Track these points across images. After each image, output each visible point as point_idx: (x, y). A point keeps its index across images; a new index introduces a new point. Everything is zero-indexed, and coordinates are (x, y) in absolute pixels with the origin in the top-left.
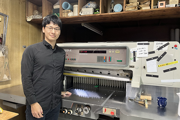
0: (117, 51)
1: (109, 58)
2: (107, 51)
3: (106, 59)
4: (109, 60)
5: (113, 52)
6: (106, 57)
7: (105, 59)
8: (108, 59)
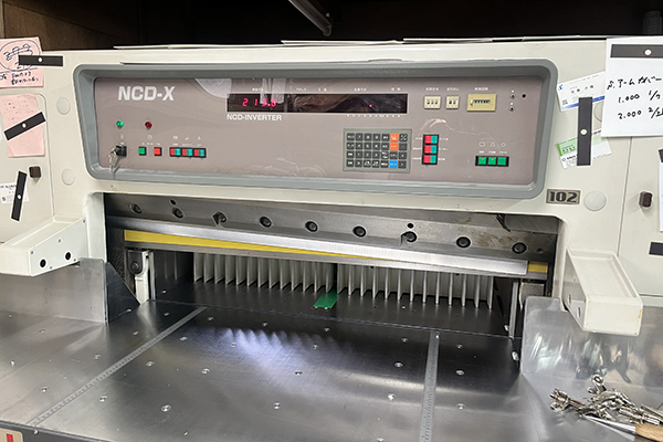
0: (482, 99)
1: (426, 144)
2: (413, 94)
3: (403, 147)
4: (425, 154)
5: (453, 101)
6: (403, 138)
7: (394, 147)
8: (416, 149)
